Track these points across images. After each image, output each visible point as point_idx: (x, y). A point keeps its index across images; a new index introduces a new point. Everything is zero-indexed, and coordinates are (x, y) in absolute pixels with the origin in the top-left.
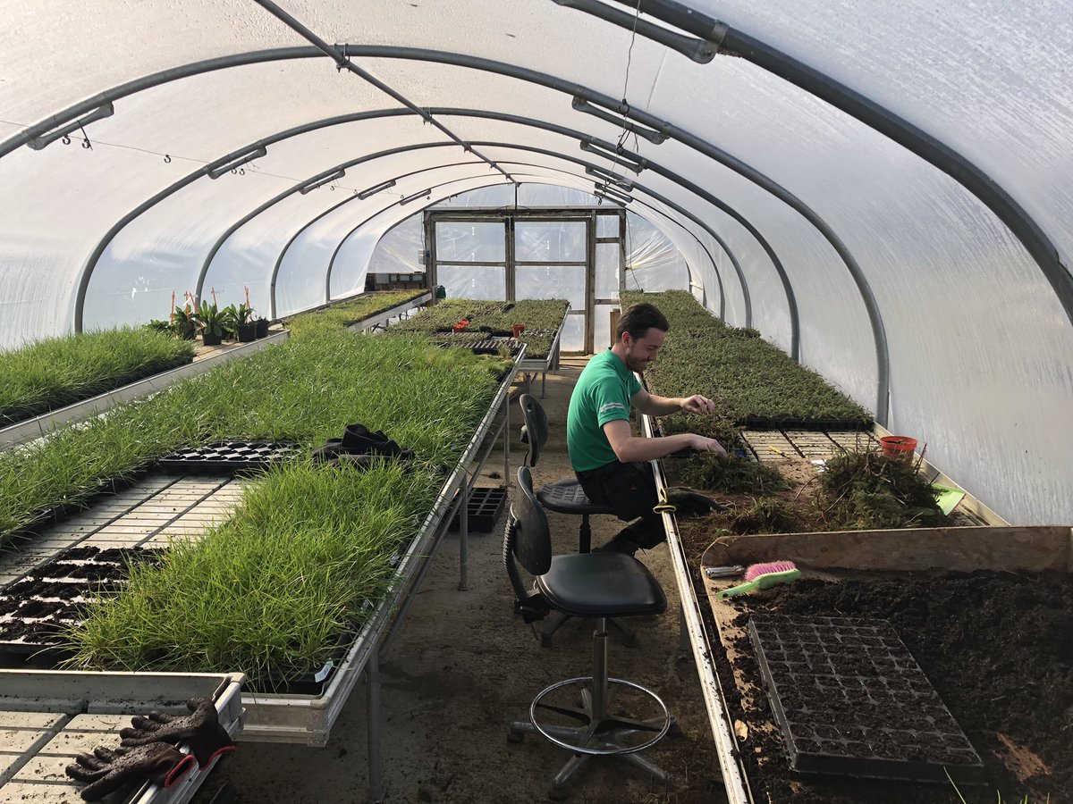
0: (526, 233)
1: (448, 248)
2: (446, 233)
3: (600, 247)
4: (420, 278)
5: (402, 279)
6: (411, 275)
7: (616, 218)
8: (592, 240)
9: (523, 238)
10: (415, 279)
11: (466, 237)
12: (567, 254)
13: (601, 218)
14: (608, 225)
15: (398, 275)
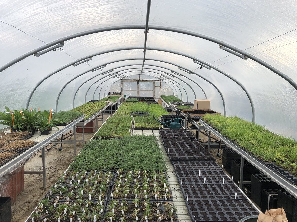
0: (141, 84)
1: (125, 87)
2: (125, 84)
3: (156, 88)
4: (120, 93)
5: (116, 93)
6: (118, 92)
7: (159, 82)
8: (155, 86)
9: (141, 85)
10: (119, 93)
11: (129, 85)
12: (149, 89)
13: (156, 82)
14: (157, 83)
15: (115, 92)
